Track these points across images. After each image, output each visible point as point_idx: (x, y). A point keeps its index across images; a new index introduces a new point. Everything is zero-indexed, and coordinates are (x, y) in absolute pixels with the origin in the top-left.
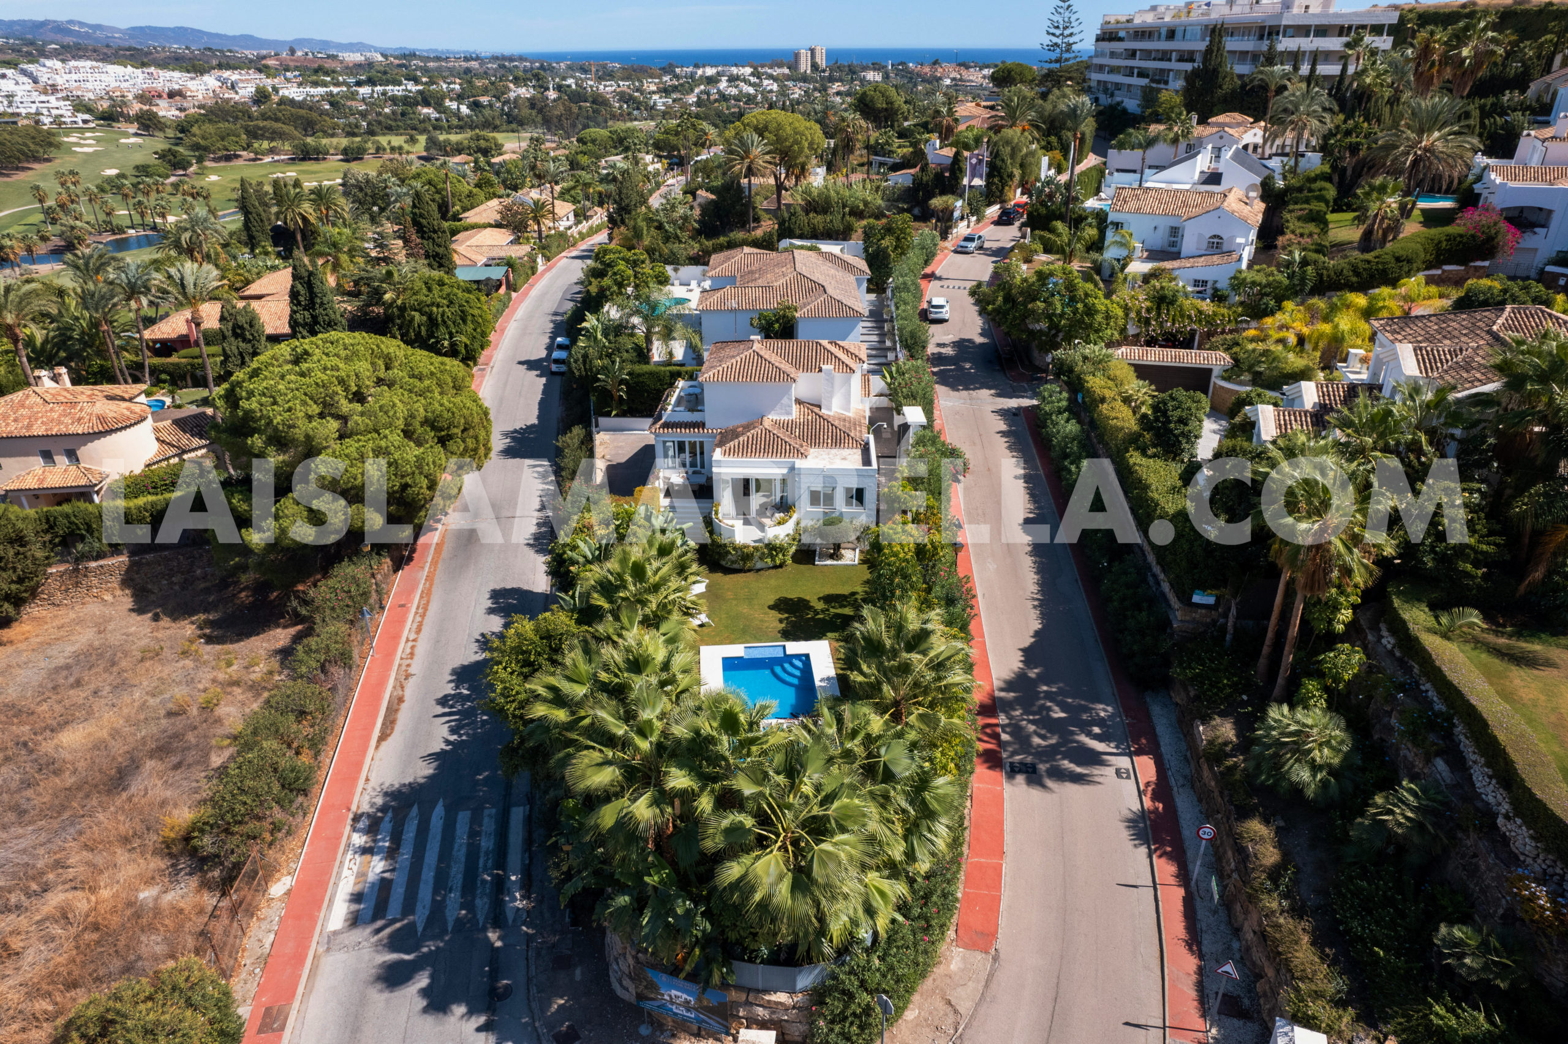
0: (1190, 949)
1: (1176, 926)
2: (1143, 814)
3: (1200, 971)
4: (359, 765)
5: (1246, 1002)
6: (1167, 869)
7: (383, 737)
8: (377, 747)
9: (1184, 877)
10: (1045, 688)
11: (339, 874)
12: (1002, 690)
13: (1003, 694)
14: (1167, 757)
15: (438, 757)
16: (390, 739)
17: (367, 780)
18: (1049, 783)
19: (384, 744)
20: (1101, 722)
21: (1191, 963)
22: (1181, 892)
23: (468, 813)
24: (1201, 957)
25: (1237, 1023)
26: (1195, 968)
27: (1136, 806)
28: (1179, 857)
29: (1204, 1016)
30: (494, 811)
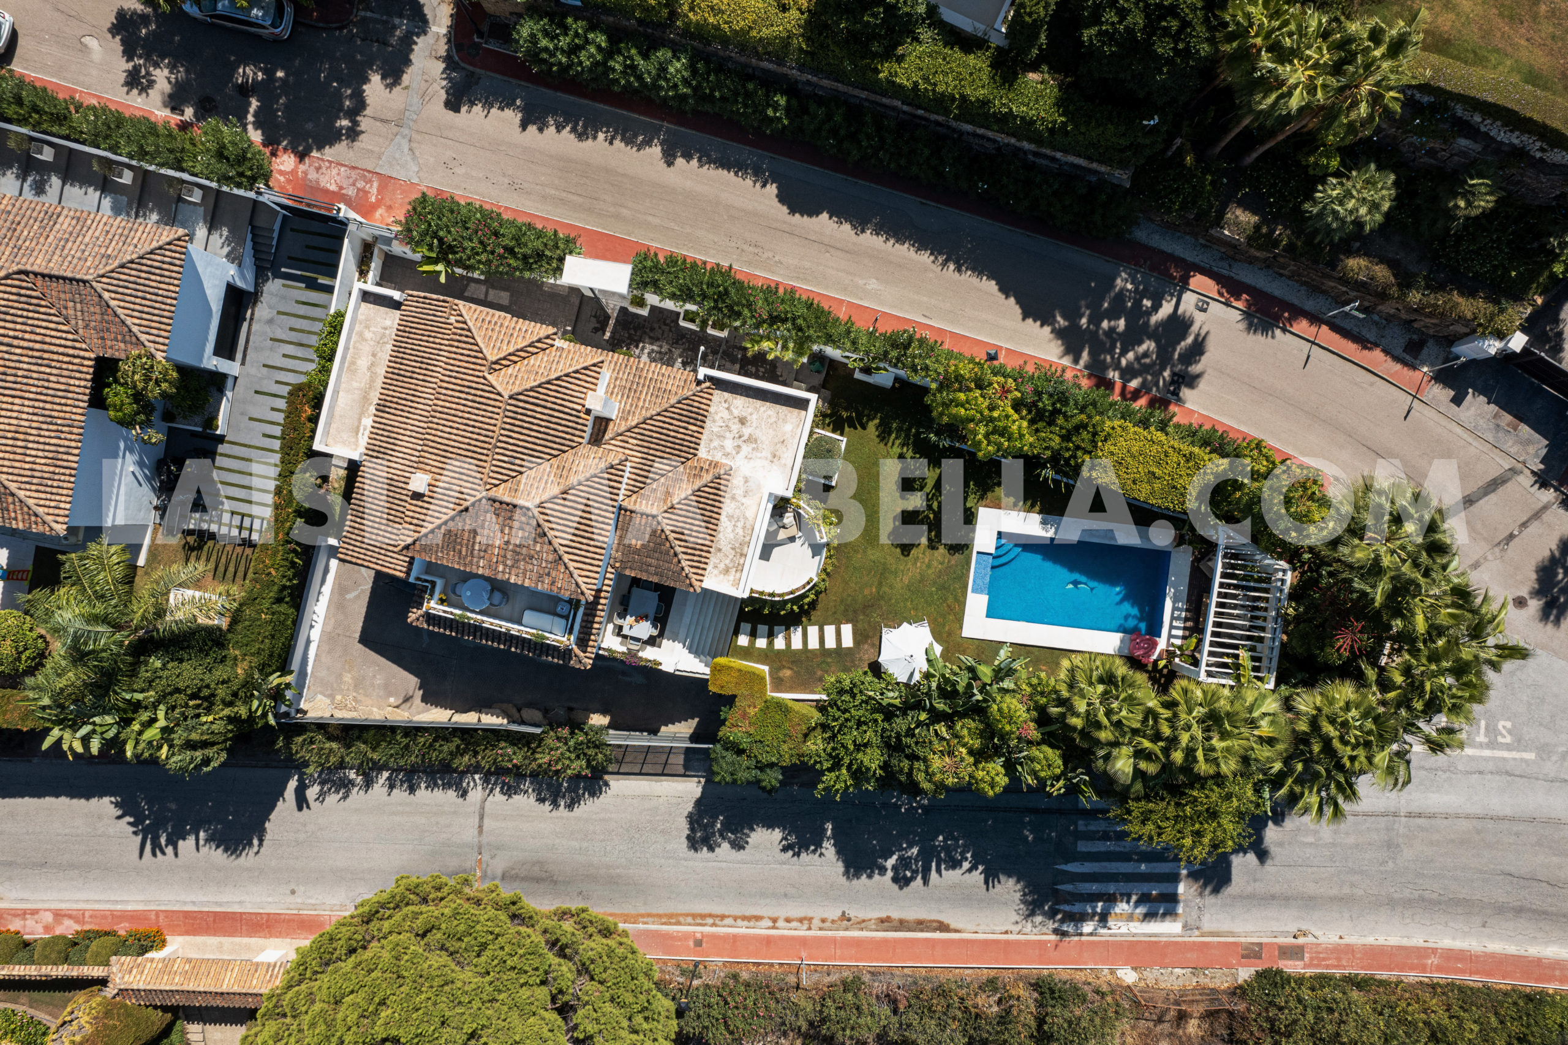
0: (1370, 349)
1: (1350, 348)
2: (1247, 315)
3: (1386, 352)
4: (986, 943)
5: (1415, 337)
6: (1302, 326)
7: (943, 927)
8: (956, 931)
9: (1315, 319)
10: (1084, 321)
11: (1122, 935)
12: (1076, 361)
13: (1082, 363)
14: (1197, 260)
15: (991, 877)
16: (946, 921)
17: (1006, 932)
18: (1195, 369)
19: (952, 926)
20: (1140, 295)
21: (1378, 354)
22: (1324, 328)
23: (1080, 843)
24: (1377, 345)
25: (1425, 351)
26: (1382, 355)
27: (1236, 315)
28: (1298, 312)
29: (1414, 368)
30: (1080, 822)
